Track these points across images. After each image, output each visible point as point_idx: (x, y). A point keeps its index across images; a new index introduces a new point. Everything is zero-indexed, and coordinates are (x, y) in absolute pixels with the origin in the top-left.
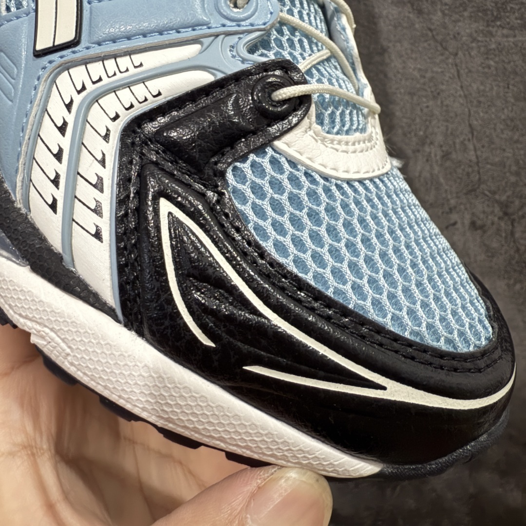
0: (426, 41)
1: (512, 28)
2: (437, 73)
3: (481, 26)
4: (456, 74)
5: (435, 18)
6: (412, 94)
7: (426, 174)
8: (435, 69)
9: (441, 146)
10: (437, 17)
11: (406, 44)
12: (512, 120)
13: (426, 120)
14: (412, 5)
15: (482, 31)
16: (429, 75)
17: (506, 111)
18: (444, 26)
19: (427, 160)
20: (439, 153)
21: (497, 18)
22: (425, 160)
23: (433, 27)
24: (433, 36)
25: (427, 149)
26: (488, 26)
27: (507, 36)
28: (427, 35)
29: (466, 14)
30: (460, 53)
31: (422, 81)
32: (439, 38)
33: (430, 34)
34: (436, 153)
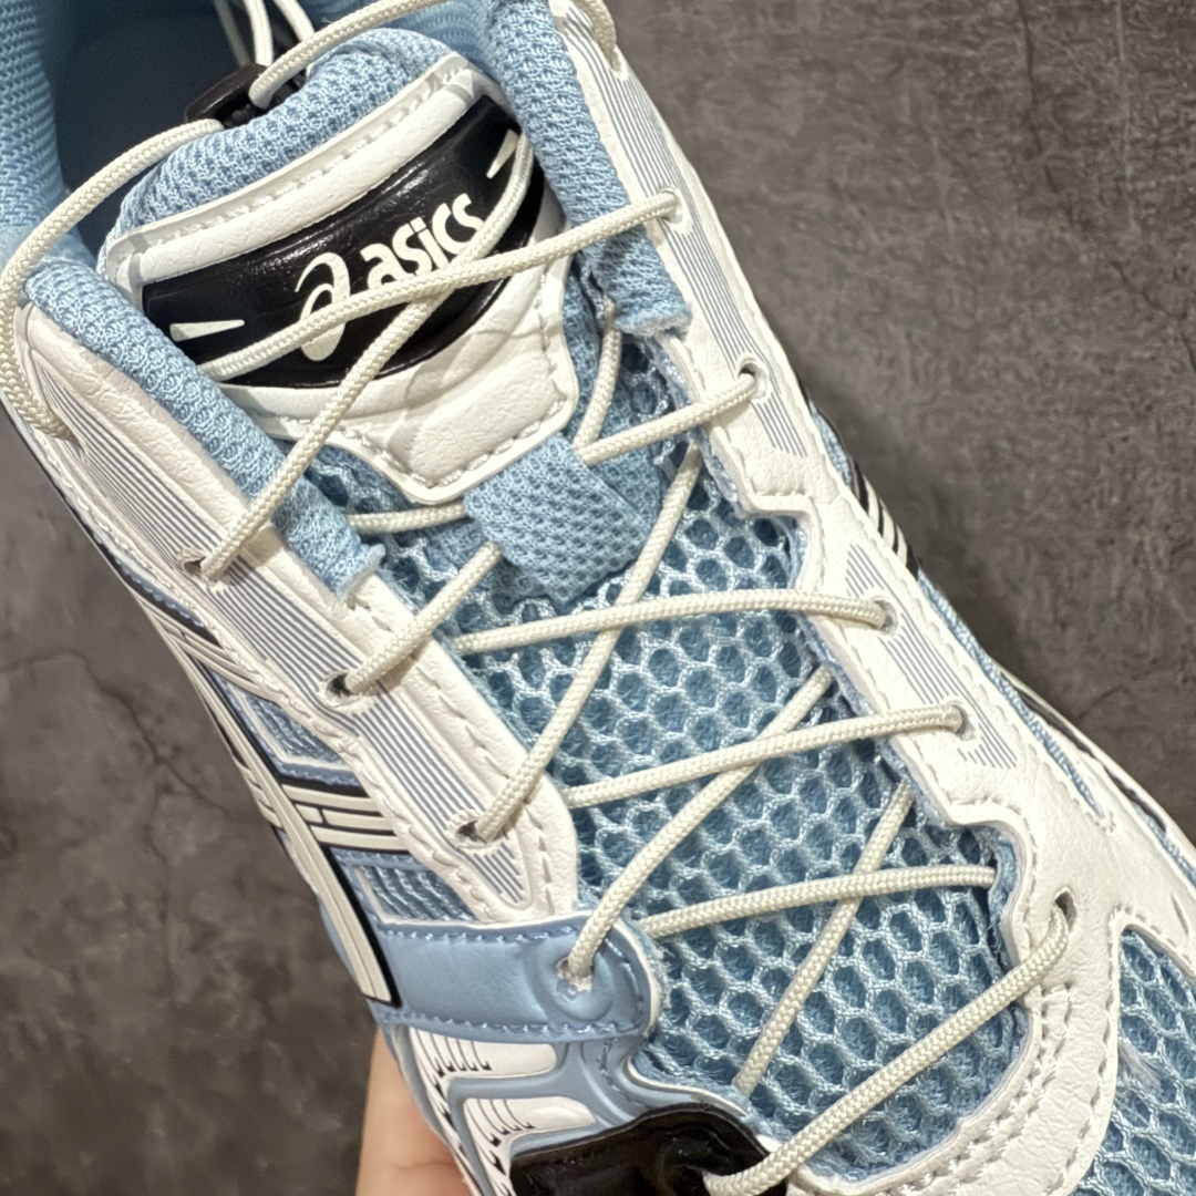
0: (1107, 291)
2: (1141, 361)
5: (1124, 238)
6: (1085, 413)
7: (1135, 592)
8: (1136, 353)
9: (1167, 528)
10: (1131, 235)
11: (1060, 302)
13: (1124, 471)
14: (1069, 213)
16: (1121, 366)
18: (1149, 254)
19: (1135, 561)
20: (1164, 546)
22: (1129, 559)
23: (1121, 259)
24: (1125, 280)
25: (1133, 536)
28: (1108, 277)
31: (1106, 381)
32: (1140, 281)
33: (1116, 274)
34: (1156, 543)
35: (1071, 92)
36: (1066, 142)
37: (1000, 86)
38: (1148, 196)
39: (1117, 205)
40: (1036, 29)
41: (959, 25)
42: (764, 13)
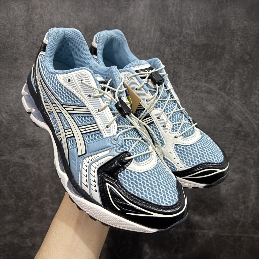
1: (199, 92)
3: (191, 91)
4: (185, 102)
10: (181, 88)
12: (198, 114)
14: (175, 85)
15: (192, 93)
17: (196, 112)
18: (183, 91)
21: (195, 90)
23: (180, 91)
24: (180, 93)
26: (193, 91)
27: (197, 94)
29: (188, 88)
30: (186, 98)
32: (182, 93)
33: (179, 92)
35: (177, 72)
36: (176, 78)
37: (170, 70)
38: (184, 85)
39: (180, 85)
40: (175, 65)
41: (167, 63)
42: (147, 58)
